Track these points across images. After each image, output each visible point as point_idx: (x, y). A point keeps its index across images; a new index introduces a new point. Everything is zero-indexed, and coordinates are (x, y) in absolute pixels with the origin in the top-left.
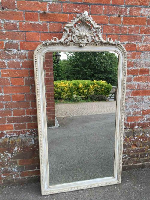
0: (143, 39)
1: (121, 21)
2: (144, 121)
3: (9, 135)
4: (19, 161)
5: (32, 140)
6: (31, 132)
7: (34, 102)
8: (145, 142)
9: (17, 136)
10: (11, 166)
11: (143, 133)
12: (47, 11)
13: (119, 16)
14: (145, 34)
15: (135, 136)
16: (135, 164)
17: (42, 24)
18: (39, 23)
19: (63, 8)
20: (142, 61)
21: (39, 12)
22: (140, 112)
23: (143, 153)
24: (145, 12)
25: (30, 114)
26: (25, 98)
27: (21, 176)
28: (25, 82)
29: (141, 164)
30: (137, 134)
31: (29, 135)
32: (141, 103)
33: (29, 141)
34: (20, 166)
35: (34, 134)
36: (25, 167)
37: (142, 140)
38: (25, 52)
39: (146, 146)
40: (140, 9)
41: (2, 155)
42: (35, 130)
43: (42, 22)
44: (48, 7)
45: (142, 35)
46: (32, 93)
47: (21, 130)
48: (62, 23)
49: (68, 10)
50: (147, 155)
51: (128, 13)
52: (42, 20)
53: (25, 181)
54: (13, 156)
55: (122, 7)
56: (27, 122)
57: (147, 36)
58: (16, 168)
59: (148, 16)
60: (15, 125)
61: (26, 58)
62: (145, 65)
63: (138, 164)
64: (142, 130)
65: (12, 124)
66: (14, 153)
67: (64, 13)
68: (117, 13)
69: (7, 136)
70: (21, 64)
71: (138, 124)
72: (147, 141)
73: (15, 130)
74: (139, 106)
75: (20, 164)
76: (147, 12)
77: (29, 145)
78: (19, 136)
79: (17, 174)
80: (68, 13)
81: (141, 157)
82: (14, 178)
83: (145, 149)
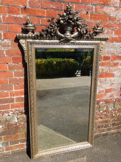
0: (105, 32)
1: (89, 17)
2: (107, 98)
4: (4, 137)
5: (15, 118)
6: (14, 112)
7: (16, 85)
8: (108, 115)
9: (2, 115)
11: (106, 108)
12: (27, 6)
13: (87, 13)
14: (107, 28)
15: (100, 111)
16: (100, 133)
17: (23, 17)
18: (20, 16)
19: (41, 4)
20: (105, 49)
21: (20, 7)
22: (104, 91)
23: (106, 123)
24: (107, 10)
25: (13, 96)
26: (8, 82)
27: (6, 150)
28: (8, 68)
29: (105, 132)
30: (102, 109)
31: (12, 114)
32: (105, 83)
33: (13, 120)
34: (5, 141)
35: (16, 113)
36: (9, 142)
37: (105, 113)
38: (8, 42)
39: (109, 118)
40: (103, 8)
42: (17, 109)
43: (23, 15)
44: (28, 3)
45: (105, 29)
46: (14, 77)
47: (5, 110)
48: (40, 17)
49: (45, 6)
50: (109, 125)
51: (94, 10)
52: (23, 14)
53: (10, 155)
55: (89, 6)
56: (10, 102)
57: (109, 30)
58: (2, 144)
59: (109, 14)
61: (9, 46)
62: (108, 53)
63: (103, 133)
64: (106, 105)
67: (42, 8)
68: (85, 10)
70: (5, 52)
71: (102, 100)
72: (110, 114)
73: (0, 111)
74: (103, 86)
75: (4, 140)
76: (108, 11)
77: (13, 123)
78: (3, 115)
79: (2, 149)
80: (46, 9)
81: (105, 127)
83: (108, 120)
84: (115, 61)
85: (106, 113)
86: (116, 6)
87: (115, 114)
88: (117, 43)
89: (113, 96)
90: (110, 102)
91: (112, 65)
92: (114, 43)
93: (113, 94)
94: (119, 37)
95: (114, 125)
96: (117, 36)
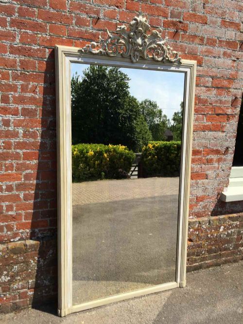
2: (198, 209)
3: (41, 234)
8: (201, 236)
10: (42, 277)
11: (199, 224)
14: (196, 113)
15: (190, 229)
16: (191, 264)
20: (194, 140)
22: (194, 199)
23: (199, 249)
29: (198, 264)
30: (192, 226)
32: (195, 188)
39: (203, 240)
41: (32, 262)
50: (203, 252)
54: (46, 262)
57: (198, 115)
58: (49, 279)
59: (199, 95)
60: (50, 220)
62: (198, 145)
63: (194, 264)
64: (197, 220)
65: (46, 219)
66: (47, 257)
69: (39, 235)
71: (192, 214)
72: (203, 234)
73: (50, 227)
74: (193, 191)
81: (197, 256)
82: (44, 294)
83: (201, 243)
84: (208, 157)
85: (199, 232)
86: (208, 85)
87: (211, 235)
88: (210, 133)
89: (208, 206)
90: (203, 216)
91: (205, 161)
92: (206, 133)
93: (206, 203)
94: (213, 125)
95: (210, 251)
96: (209, 123)
